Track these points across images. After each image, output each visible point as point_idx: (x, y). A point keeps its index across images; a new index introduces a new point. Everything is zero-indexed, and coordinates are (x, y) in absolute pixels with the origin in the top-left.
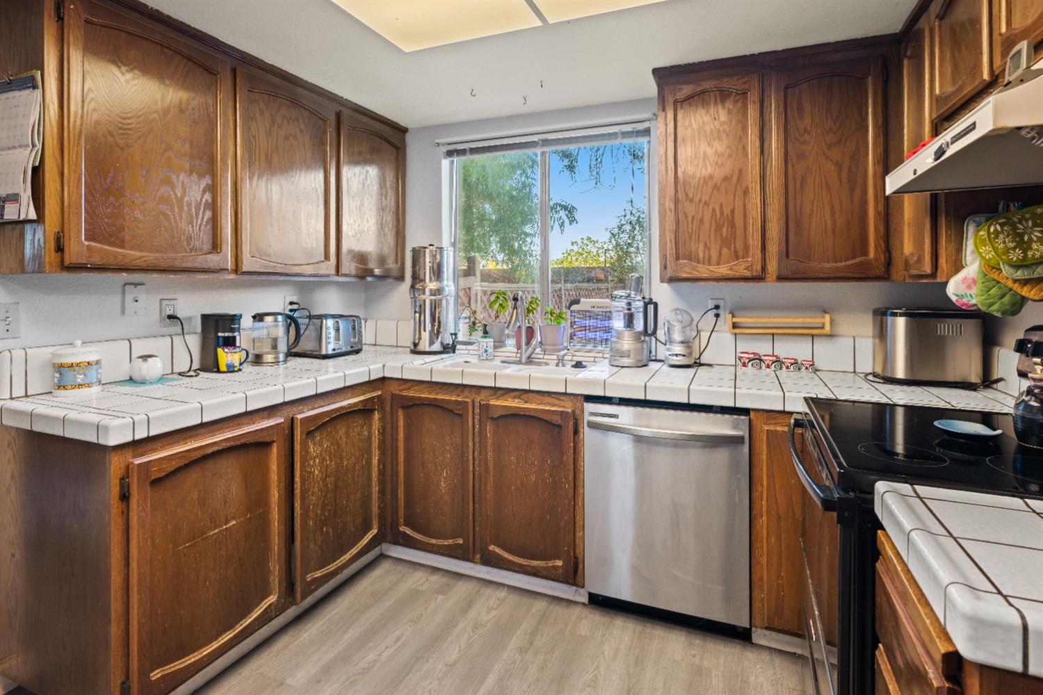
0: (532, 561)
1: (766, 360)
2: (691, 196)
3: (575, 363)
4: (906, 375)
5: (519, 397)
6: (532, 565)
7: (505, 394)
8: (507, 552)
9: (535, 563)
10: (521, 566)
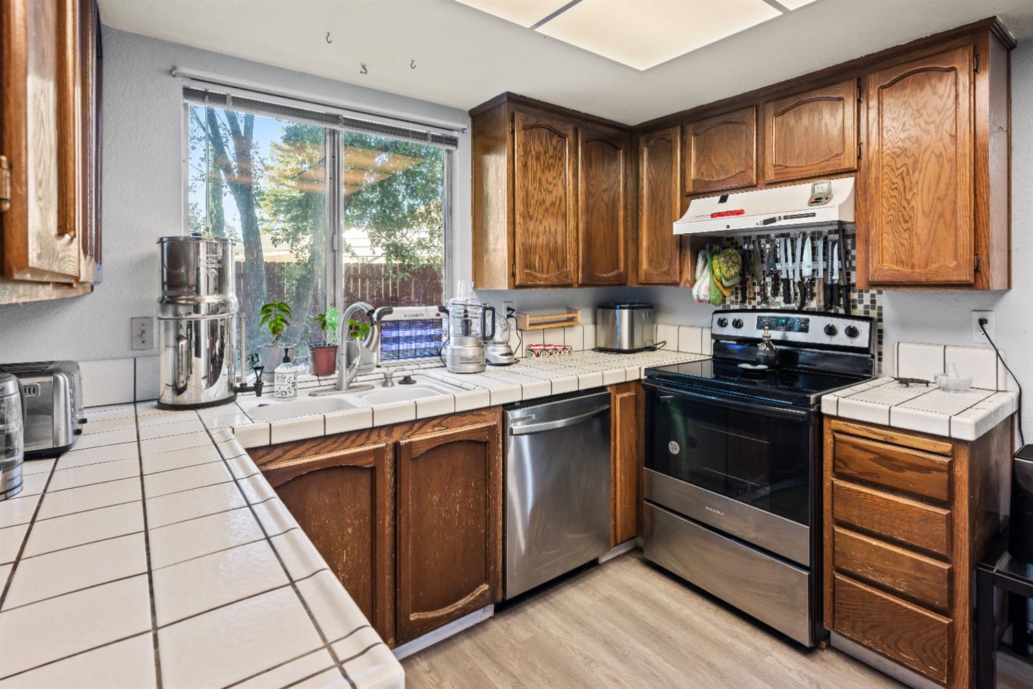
0: (457, 603)
1: (536, 350)
2: (531, 214)
3: (402, 378)
4: (629, 346)
5: (439, 425)
6: (460, 606)
7: (423, 425)
8: (428, 611)
9: (461, 603)
10: (449, 615)
